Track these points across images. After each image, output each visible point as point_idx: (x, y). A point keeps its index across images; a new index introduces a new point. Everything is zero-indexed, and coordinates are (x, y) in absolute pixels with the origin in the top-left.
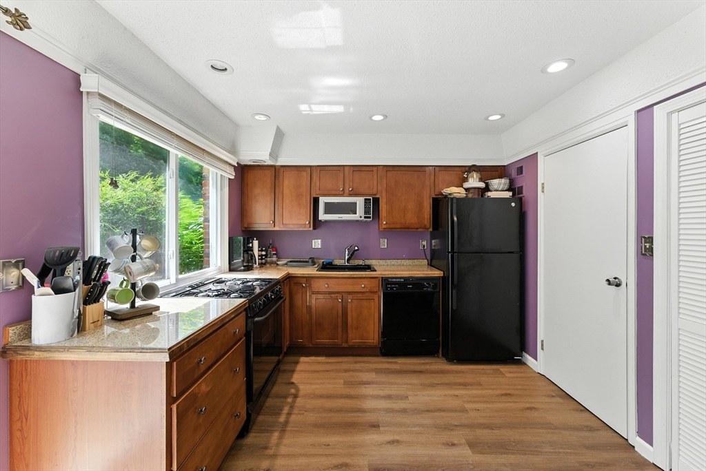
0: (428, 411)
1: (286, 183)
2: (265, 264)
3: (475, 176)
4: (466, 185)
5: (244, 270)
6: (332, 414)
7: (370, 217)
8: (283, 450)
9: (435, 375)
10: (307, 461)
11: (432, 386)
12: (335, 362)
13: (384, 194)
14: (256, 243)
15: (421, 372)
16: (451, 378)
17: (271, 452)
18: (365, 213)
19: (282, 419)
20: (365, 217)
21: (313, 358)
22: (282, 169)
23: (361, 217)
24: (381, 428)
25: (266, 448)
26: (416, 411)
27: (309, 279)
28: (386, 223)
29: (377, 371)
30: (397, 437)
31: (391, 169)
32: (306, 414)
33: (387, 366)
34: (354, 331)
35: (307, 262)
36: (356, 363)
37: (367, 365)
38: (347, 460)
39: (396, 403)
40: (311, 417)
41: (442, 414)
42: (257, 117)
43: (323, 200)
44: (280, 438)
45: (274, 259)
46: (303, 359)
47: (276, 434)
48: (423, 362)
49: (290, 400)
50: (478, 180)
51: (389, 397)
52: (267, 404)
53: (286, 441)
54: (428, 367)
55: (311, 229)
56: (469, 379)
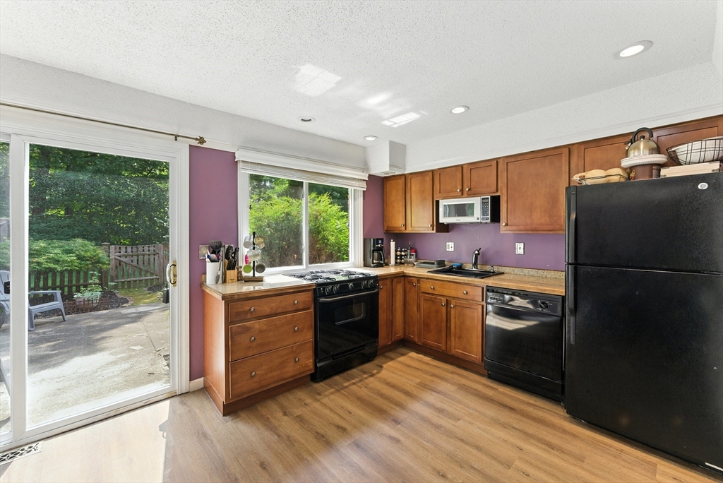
0: (462, 440)
1: (413, 189)
2: (403, 264)
3: (642, 147)
4: (626, 163)
5: (374, 267)
6: (379, 398)
7: (487, 219)
8: (325, 400)
9: (525, 419)
10: (328, 413)
11: (504, 426)
12: (434, 366)
13: (504, 191)
14: (393, 244)
15: (511, 409)
16: (544, 433)
17: (318, 397)
18: (483, 214)
19: (346, 384)
20: (483, 219)
21: (421, 356)
22: (410, 176)
23: (478, 219)
24: (399, 426)
25: (319, 394)
26: (450, 434)
27: (419, 279)
28: (507, 225)
29: (463, 388)
30: (402, 439)
31: (513, 159)
32: (363, 388)
33: (480, 388)
34: (457, 340)
35: (433, 264)
36: (452, 373)
37: (460, 379)
38: (348, 427)
39: (440, 417)
40: (363, 392)
41: (474, 451)
42: (368, 139)
43: (443, 203)
44: (332, 393)
45: (413, 259)
46: (413, 354)
47: (333, 390)
48: (532, 402)
49: (365, 376)
50: (647, 152)
51: (441, 411)
52: (349, 372)
53: (332, 397)
54: (530, 409)
55: (434, 231)
56: (574, 446)
